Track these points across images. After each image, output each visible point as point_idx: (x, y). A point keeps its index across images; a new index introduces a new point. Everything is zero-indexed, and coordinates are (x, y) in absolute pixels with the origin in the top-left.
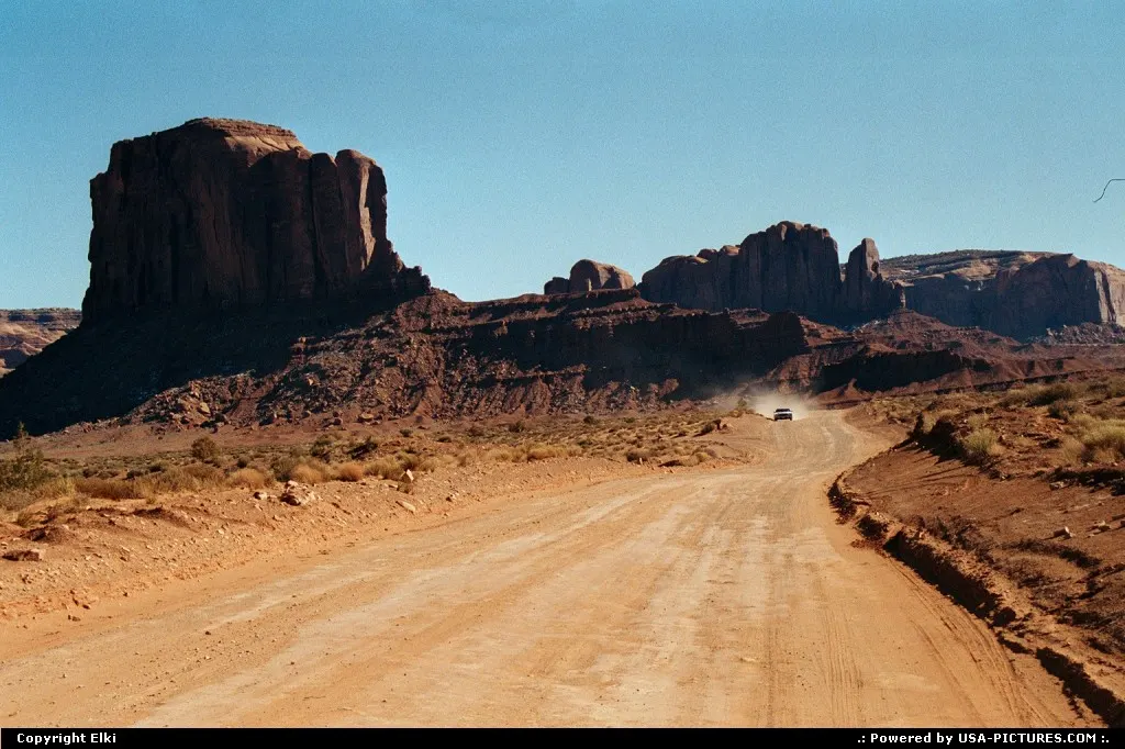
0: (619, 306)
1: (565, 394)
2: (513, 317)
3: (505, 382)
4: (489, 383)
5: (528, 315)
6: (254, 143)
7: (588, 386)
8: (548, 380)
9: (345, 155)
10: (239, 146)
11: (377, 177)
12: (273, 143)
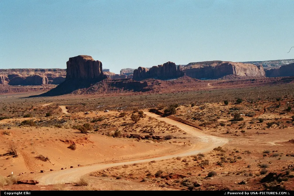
0: (128, 80)
1: (121, 91)
2: (116, 81)
3: (114, 89)
4: (112, 89)
5: (118, 81)
6: (86, 59)
7: (124, 90)
8: (119, 89)
9: (97, 61)
10: (85, 59)
11: (101, 64)
12: (89, 59)
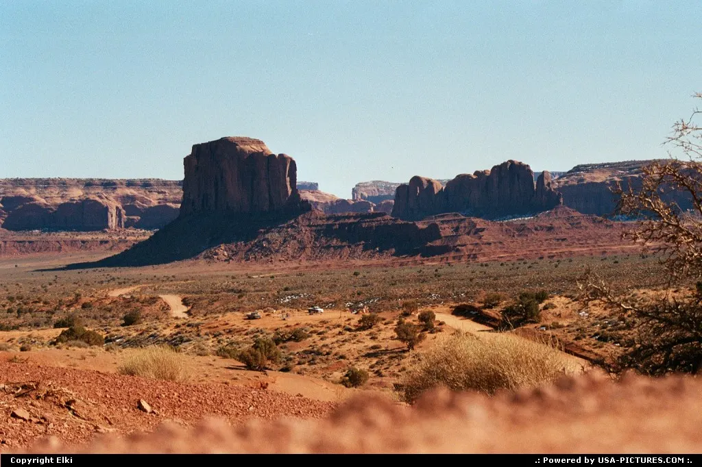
0: (379, 218)
1: (354, 252)
2: (341, 221)
3: (334, 247)
4: (328, 247)
5: (347, 221)
6: (247, 148)
7: (365, 249)
8: (349, 247)
9: (281, 156)
10: (241, 149)
11: (293, 164)
12: (255, 148)
